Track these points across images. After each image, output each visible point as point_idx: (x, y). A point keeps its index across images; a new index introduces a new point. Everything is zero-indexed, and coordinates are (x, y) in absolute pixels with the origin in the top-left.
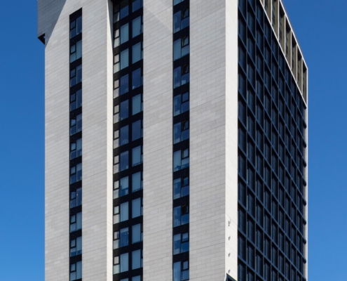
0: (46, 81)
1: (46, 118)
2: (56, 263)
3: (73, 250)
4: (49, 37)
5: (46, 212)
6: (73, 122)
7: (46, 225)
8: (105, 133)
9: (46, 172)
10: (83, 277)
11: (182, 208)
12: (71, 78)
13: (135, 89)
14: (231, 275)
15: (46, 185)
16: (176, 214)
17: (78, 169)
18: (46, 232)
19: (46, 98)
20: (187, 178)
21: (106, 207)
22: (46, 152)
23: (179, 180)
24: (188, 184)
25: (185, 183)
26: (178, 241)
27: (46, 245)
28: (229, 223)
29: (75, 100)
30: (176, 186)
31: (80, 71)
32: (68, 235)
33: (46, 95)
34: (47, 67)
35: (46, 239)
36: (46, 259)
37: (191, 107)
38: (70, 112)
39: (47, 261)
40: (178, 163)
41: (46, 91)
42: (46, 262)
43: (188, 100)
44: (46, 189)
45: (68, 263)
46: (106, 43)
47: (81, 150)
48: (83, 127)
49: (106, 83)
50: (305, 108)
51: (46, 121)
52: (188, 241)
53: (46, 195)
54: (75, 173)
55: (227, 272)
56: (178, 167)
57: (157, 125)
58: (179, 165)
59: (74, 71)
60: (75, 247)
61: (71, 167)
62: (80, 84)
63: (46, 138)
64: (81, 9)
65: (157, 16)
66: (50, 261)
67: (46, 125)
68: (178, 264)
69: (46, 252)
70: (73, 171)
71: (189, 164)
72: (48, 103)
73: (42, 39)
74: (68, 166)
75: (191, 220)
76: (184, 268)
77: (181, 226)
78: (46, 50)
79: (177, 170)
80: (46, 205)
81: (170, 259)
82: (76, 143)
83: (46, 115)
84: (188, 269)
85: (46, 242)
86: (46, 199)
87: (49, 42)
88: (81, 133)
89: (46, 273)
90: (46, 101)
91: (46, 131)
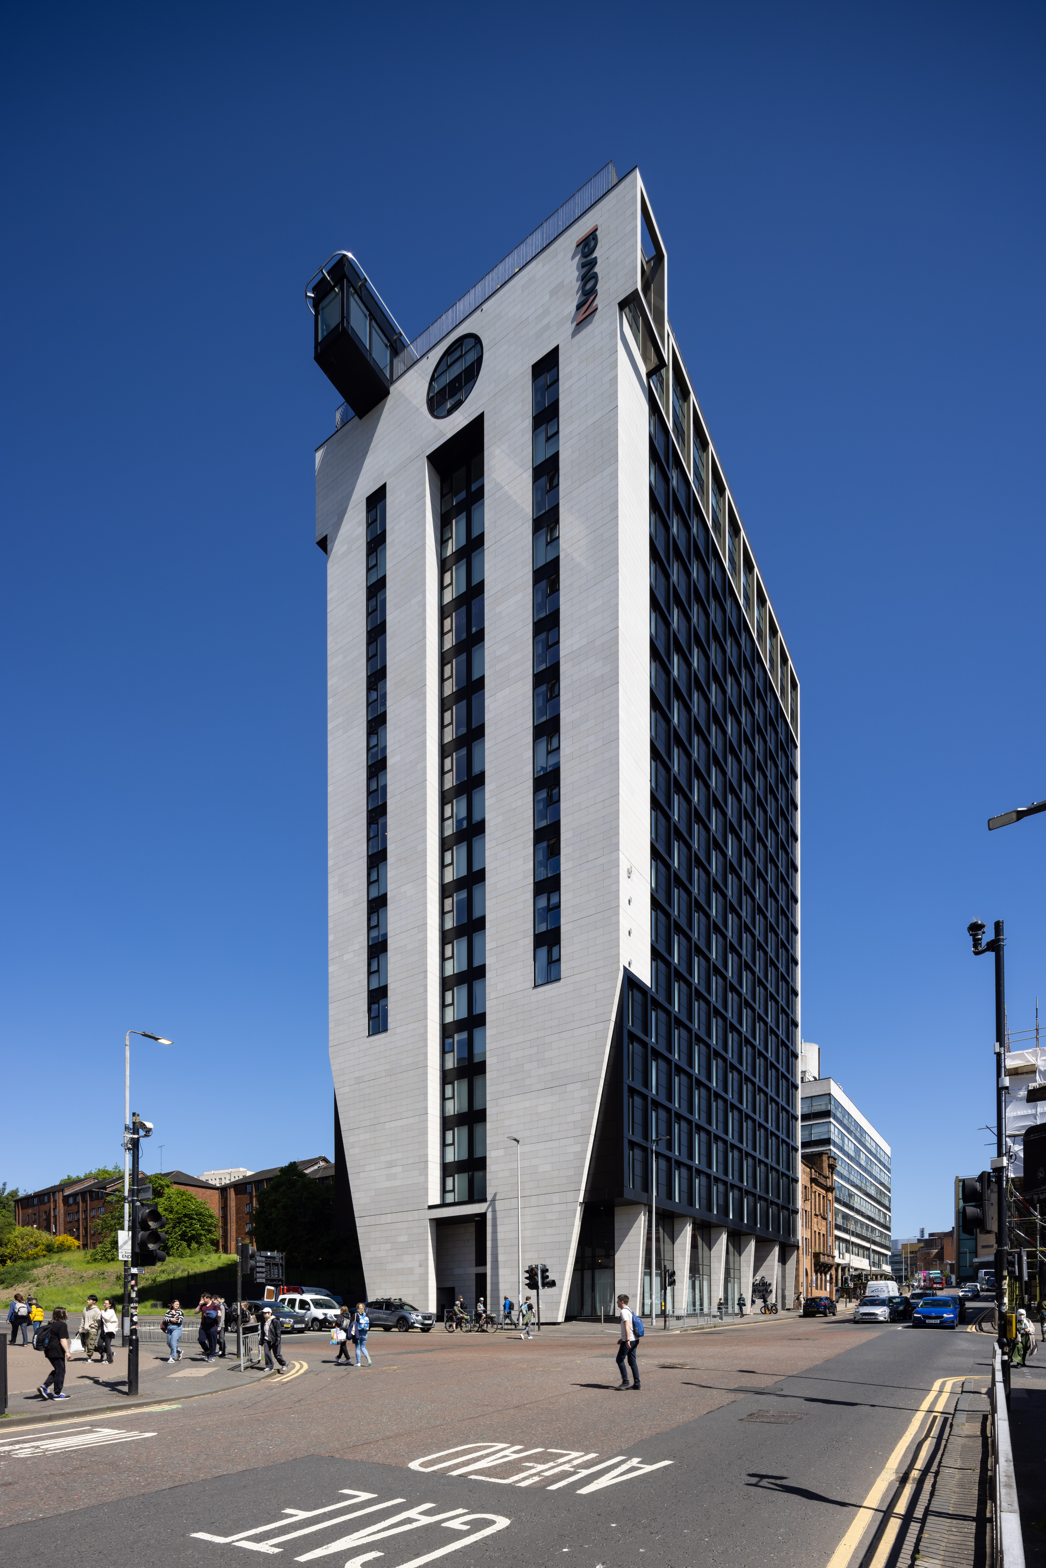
0: (329, 621)
1: (329, 690)
2: (346, 957)
3: (374, 933)
4: (333, 541)
5: (330, 863)
6: (374, 695)
7: (330, 888)
8: (422, 712)
9: (330, 789)
10: (389, 982)
11: (548, 846)
12: (369, 614)
13: (476, 632)
14: (633, 970)
15: (330, 814)
16: (540, 857)
17: (381, 784)
18: (330, 901)
19: (329, 653)
20: (557, 790)
21: (425, 850)
22: (330, 752)
23: (543, 794)
24: (559, 801)
25: (555, 799)
26: (543, 908)
27: (331, 925)
28: (629, 872)
29: (376, 655)
30: (541, 806)
31: (384, 602)
32: (365, 905)
33: (329, 647)
34: (330, 596)
35: (330, 913)
36: (330, 950)
37: (562, 653)
38: (368, 677)
39: (332, 954)
40: (542, 762)
41: (330, 639)
42: (330, 957)
43: (558, 642)
44: (330, 820)
45: (365, 956)
46: (424, 544)
47: (385, 748)
48: (388, 703)
49: (424, 619)
50: (796, 747)
51: (329, 695)
52: (558, 906)
53: (329, 832)
54: (376, 790)
55: (623, 962)
56: (542, 768)
57: (507, 691)
58: (545, 766)
59: (373, 601)
60: (377, 926)
61: (369, 778)
62: (383, 624)
63: (330, 727)
64: (384, 486)
65: (506, 488)
66: (337, 954)
67: (330, 702)
68: (543, 951)
69: (331, 938)
70: (374, 787)
71: (559, 762)
72: (334, 662)
73: (324, 544)
74: (364, 776)
75: (563, 867)
76: (554, 959)
77: (548, 879)
78: (329, 565)
79: (542, 773)
80: (330, 851)
81: (529, 941)
82: (377, 733)
83: (329, 684)
84: (559, 960)
85: (330, 920)
86: (330, 838)
87: (334, 550)
88: (384, 714)
89: (330, 976)
90: (329, 658)
91: (329, 714)
